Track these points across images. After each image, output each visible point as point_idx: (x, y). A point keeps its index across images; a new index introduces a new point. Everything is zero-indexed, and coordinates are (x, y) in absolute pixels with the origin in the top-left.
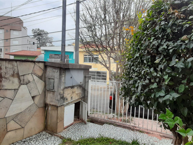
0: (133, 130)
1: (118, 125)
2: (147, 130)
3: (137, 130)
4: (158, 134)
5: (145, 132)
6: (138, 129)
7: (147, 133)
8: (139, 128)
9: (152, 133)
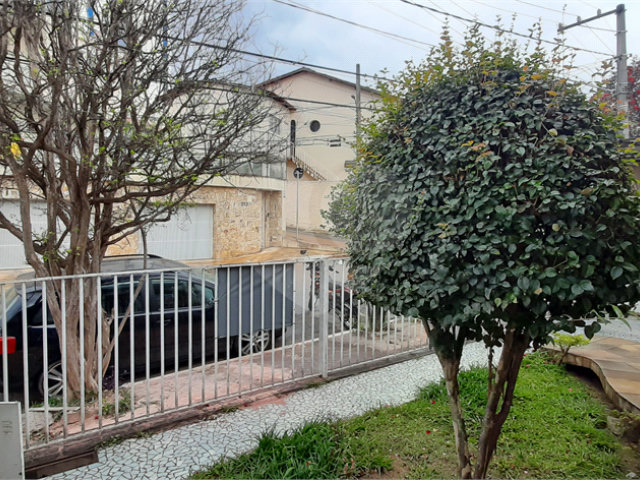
0: (207, 416)
1: (151, 429)
2: (240, 397)
3: (217, 412)
4: (269, 393)
5: (241, 405)
6: (218, 406)
7: (246, 405)
8: (218, 402)
9: (257, 399)
